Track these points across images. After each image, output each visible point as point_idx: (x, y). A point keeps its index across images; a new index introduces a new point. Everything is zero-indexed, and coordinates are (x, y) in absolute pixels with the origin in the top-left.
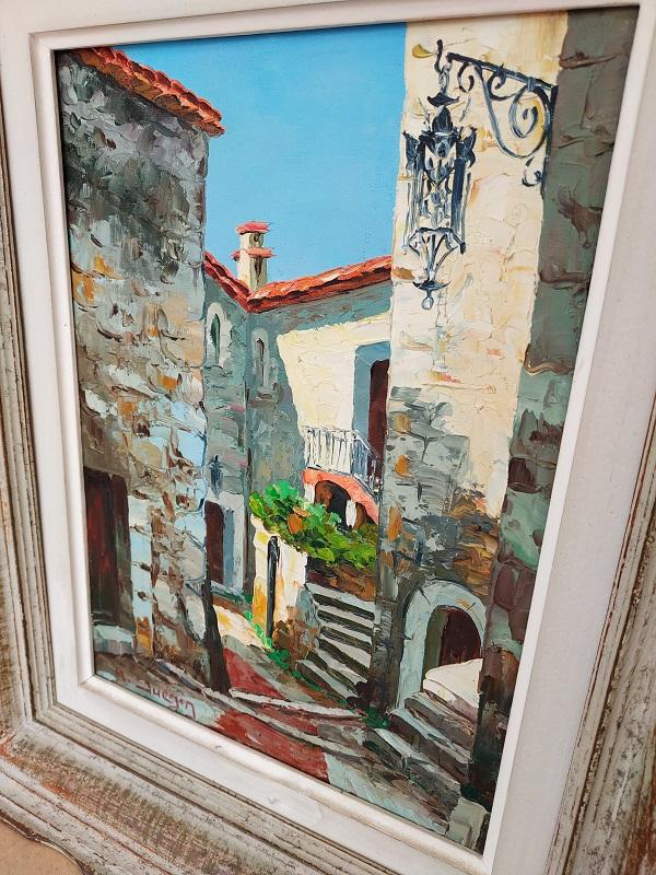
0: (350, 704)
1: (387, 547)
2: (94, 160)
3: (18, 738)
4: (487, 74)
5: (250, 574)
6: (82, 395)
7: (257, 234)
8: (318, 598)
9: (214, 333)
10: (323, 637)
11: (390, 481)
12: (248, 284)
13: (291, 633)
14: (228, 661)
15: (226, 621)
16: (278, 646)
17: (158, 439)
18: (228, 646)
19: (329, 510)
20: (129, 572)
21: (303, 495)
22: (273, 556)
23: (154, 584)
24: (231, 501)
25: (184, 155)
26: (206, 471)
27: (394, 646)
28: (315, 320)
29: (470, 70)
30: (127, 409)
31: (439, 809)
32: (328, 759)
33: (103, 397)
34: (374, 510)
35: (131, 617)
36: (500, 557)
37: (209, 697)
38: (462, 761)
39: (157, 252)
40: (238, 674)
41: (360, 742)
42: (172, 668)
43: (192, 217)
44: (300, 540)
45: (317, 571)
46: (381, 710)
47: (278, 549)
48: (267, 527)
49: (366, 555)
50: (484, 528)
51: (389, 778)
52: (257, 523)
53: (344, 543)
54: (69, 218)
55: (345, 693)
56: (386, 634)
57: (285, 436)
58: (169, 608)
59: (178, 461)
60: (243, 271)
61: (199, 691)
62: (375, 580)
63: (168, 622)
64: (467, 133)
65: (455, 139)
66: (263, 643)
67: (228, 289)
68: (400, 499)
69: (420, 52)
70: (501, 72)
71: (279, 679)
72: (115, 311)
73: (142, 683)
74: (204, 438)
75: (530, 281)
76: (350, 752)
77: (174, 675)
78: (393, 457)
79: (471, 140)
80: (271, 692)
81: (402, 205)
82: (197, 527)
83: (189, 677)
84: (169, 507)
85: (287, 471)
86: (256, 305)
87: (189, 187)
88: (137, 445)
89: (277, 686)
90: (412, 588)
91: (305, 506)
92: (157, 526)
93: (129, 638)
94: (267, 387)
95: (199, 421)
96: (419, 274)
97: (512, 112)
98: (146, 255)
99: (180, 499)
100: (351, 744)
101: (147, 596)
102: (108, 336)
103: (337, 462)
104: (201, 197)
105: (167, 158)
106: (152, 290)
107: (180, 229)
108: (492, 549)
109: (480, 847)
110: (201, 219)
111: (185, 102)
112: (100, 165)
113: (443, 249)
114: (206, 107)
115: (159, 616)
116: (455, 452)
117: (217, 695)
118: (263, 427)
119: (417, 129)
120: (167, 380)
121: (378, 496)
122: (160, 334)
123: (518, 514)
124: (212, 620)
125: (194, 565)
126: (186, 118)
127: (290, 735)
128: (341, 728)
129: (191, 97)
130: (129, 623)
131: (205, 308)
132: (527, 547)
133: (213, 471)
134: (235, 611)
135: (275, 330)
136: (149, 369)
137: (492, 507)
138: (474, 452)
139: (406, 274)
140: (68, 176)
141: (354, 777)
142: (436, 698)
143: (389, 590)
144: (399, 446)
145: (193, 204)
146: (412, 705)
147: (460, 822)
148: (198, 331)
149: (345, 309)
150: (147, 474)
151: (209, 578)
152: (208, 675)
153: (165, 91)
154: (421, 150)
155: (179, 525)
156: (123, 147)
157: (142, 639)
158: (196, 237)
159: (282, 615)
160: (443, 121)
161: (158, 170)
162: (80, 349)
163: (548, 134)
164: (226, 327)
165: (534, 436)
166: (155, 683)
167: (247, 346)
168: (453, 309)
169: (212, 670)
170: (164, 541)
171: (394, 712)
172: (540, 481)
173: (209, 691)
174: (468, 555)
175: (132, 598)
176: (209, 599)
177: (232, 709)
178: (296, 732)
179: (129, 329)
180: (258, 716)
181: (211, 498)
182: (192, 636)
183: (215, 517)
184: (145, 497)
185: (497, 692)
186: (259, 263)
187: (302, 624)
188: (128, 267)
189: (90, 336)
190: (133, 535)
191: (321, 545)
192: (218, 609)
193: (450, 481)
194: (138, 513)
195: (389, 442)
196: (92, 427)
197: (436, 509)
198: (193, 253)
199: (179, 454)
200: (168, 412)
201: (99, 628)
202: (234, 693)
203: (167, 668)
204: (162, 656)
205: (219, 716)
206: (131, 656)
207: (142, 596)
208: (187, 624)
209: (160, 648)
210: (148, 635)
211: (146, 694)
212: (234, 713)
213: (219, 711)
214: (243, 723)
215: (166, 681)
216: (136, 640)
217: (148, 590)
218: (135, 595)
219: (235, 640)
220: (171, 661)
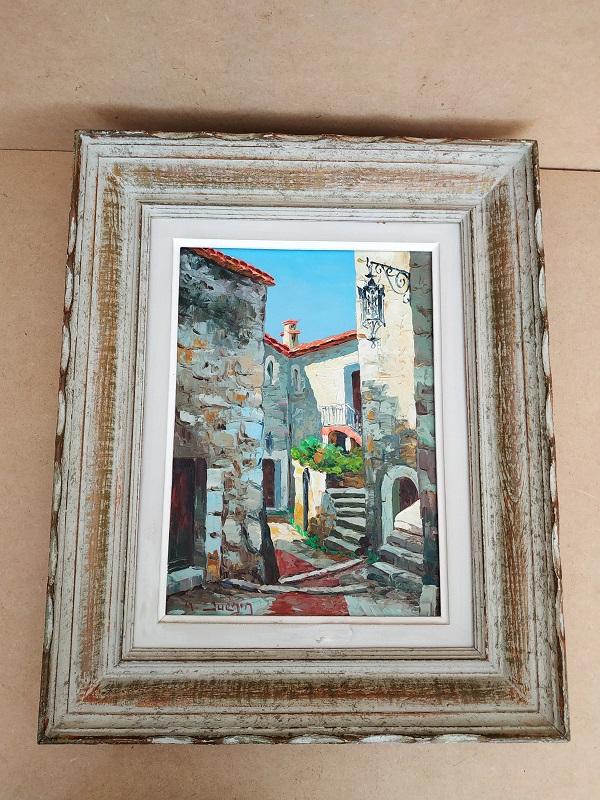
0: (358, 553)
1: (368, 456)
2: (199, 295)
3: (103, 685)
4: (386, 269)
5: (292, 495)
6: (177, 414)
7: (293, 325)
8: (335, 496)
9: (270, 370)
10: (338, 518)
11: (366, 423)
12: (289, 346)
13: (319, 523)
14: (278, 558)
15: (277, 530)
16: (311, 535)
17: (232, 430)
18: (279, 547)
19: (336, 446)
20: (204, 521)
21: (322, 441)
22: (306, 477)
23: (223, 524)
24: (279, 455)
25: (254, 294)
26: (263, 442)
27: (378, 509)
28: (324, 358)
29: (380, 267)
30: (210, 418)
31: (413, 599)
32: (348, 599)
33: (193, 413)
34: (359, 439)
35: (202, 555)
36: (418, 446)
37: (264, 592)
38: (420, 562)
39: (237, 335)
40: (285, 564)
41: (365, 578)
42: (235, 581)
43: (258, 319)
44: (320, 467)
45: (332, 481)
46: (375, 551)
47: (309, 474)
48: (302, 464)
49: (358, 464)
50: (410, 435)
51: (384, 593)
52: (295, 463)
53: (346, 461)
54: (180, 321)
55: (353, 548)
56: (372, 503)
57: (311, 413)
58: (234, 536)
59: (245, 440)
60: (286, 340)
61: (256, 590)
62: (363, 475)
63: (234, 548)
64: (381, 287)
65: (377, 288)
66: (301, 536)
67: (278, 349)
68: (372, 431)
69: (360, 260)
70: (390, 268)
71: (314, 556)
72: (207, 365)
73: (210, 606)
74: (262, 424)
75: (411, 335)
76: (361, 587)
77: (236, 587)
78: (366, 412)
79: (383, 289)
80: (310, 567)
81: (359, 311)
82: (257, 476)
83: (249, 584)
84: (237, 468)
85: (312, 430)
86: (293, 354)
87: (257, 307)
88: (217, 437)
89: (312, 561)
90: (384, 471)
91: (324, 447)
92: (228, 484)
93: (200, 572)
94: (300, 391)
95: (260, 415)
96: (369, 336)
97: (396, 281)
98: (229, 337)
99: (246, 462)
100: (358, 581)
101: (217, 532)
102: (200, 379)
103: (339, 420)
104: (263, 311)
105: (244, 294)
106: (232, 353)
107: (251, 324)
108: (415, 444)
109: (438, 613)
110: (263, 320)
111: (255, 273)
112: (202, 297)
113: (377, 326)
114: (266, 275)
115: (227, 546)
116: (393, 405)
117: (271, 587)
118: (298, 411)
119: (362, 285)
120: (239, 397)
121: (361, 433)
122: (236, 374)
123: (422, 425)
124: (266, 533)
125: (254, 501)
126: (255, 279)
127: (322, 593)
128: (353, 573)
129: (258, 271)
130: (202, 560)
131: (264, 359)
132: (430, 440)
133: (267, 441)
134: (284, 521)
135: (302, 365)
136: (228, 392)
137: (412, 425)
138: (401, 403)
139: (363, 336)
140: (183, 302)
141: (364, 602)
142: (402, 530)
143: (371, 478)
144: (368, 407)
145: (259, 314)
146: (393, 541)
147: (424, 602)
148: (260, 370)
149: (337, 352)
150: (222, 452)
151: (265, 506)
152: (263, 576)
153: (244, 268)
154: (365, 292)
155: (244, 478)
156: (219, 289)
157: (212, 568)
158: (260, 327)
159: (313, 513)
160: (372, 282)
161: (239, 300)
162: (180, 388)
163: (409, 286)
164: (276, 366)
165: (423, 391)
166: (219, 600)
167: (289, 373)
168: (382, 348)
169: (266, 570)
170: (233, 491)
171: (382, 548)
172: (429, 408)
173: (264, 588)
174: (405, 449)
175: (205, 540)
176: (264, 519)
177: (281, 593)
178: (325, 590)
179: (215, 373)
180: (301, 590)
181: (266, 456)
182: (252, 551)
183: (269, 467)
184: (220, 467)
185: (430, 516)
186: (294, 337)
187: (325, 515)
188: (217, 342)
189: (187, 381)
190: (209, 495)
191: (333, 465)
192: (271, 525)
193: (393, 417)
194: (214, 478)
195: (364, 406)
196: (183, 431)
197: (388, 432)
198: (259, 335)
199: (245, 436)
200: (239, 414)
201: (173, 574)
202: (282, 581)
203: (231, 584)
204: (226, 575)
205: (271, 604)
206: (200, 587)
207: (213, 535)
208: (248, 545)
209: (226, 570)
210: (216, 564)
211: (212, 612)
212: (283, 595)
213: (271, 599)
214: (289, 600)
215: (230, 595)
216: (206, 572)
217: (218, 529)
218: (208, 537)
219: (283, 542)
220: (235, 577)
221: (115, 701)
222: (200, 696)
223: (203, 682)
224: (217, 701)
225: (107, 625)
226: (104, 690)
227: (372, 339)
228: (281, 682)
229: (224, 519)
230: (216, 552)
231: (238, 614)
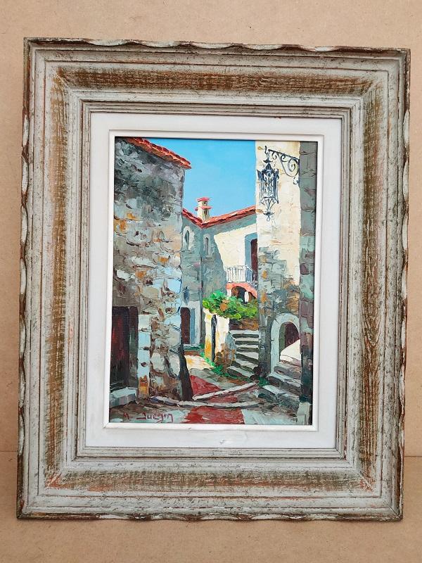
0: (252, 379)
1: (261, 306)
2: (131, 176)
3: (64, 474)
4: (280, 155)
5: (203, 335)
6: (115, 272)
7: (205, 201)
8: (235, 336)
9: (187, 238)
10: (238, 353)
11: (260, 281)
12: (201, 218)
13: (223, 356)
14: (192, 381)
15: (191, 361)
16: (217, 365)
17: (157, 285)
18: (193, 374)
19: (237, 298)
20: (136, 353)
21: (226, 294)
22: (214, 321)
23: (151, 356)
24: (193, 305)
25: (174, 175)
26: (182, 295)
27: (268, 346)
28: (229, 229)
29: (275, 154)
30: (141, 275)
31: (292, 413)
32: (244, 412)
33: (127, 271)
34: (255, 293)
35: (136, 379)
36: (301, 299)
37: (181, 406)
38: (298, 386)
39: (160, 209)
40: (197, 386)
41: (257, 397)
42: (160, 398)
43: (177, 196)
44: (225, 314)
45: (234, 325)
46: (264, 377)
47: (216, 320)
48: (211, 311)
49: (254, 312)
50: (294, 290)
51: (271, 408)
52: (206, 311)
53: (245, 309)
54: (116, 198)
55: (248, 375)
56: (264, 342)
57: (218, 273)
58: (159, 364)
59: (167, 293)
60: (199, 214)
61: (175, 405)
62: (258, 321)
63: (159, 374)
64: (276, 170)
65: (273, 172)
66: (210, 366)
67: (193, 221)
68: (265, 287)
69: (260, 148)
70: (284, 155)
71: (219, 380)
72: (137, 234)
73: (141, 415)
74: (181, 280)
75: (298, 210)
76: (253, 403)
77: (161, 402)
78: (261, 272)
79: (278, 172)
80: (217, 389)
81: (258, 190)
82: (176, 320)
83: (170, 400)
84: (162, 315)
85: (219, 286)
86: (205, 225)
87: (176, 186)
88: (146, 291)
89: (217, 384)
90: (271, 320)
91: (228, 298)
92: (154, 326)
93: (134, 392)
94: (210, 254)
95: (179, 273)
96: (265, 211)
97: (288, 165)
98: (155, 211)
99: (168, 310)
100: (252, 399)
101: (146, 362)
102: (132, 244)
103: (240, 278)
104: (181, 189)
105: (167, 176)
106: (157, 224)
107: (171, 201)
108: (298, 297)
109: (311, 423)
110: (181, 197)
111: (175, 158)
112: (133, 178)
113: (272, 203)
114: (184, 160)
115: (154, 373)
116: (282, 266)
117: (187, 403)
118: (208, 270)
119: (261, 169)
120: (163, 259)
121: (256, 288)
122: (159, 240)
123: (304, 282)
124: (183, 363)
125: (174, 339)
126: (175, 163)
127: (225, 408)
128: (248, 393)
129: (177, 156)
130: (134, 382)
131: (182, 229)
132: (310, 294)
133: (185, 293)
134: (196, 354)
135: (212, 234)
136: (154, 255)
137: (296, 282)
138: (288, 265)
139: (261, 211)
140: (117, 181)
141: (255, 414)
142: (285, 362)
143: (264, 323)
144: (263, 268)
145: (178, 192)
146: (278, 370)
147: (301, 415)
148: (179, 238)
149: (240, 223)
150: (150, 302)
151: (182, 343)
152: (181, 394)
153: (166, 154)
154: (263, 174)
155: (167, 322)
156: (146, 171)
157: (142, 389)
158: (179, 203)
159: (219, 349)
160: (269, 167)
161: (162, 180)
162: (116, 252)
163: (299, 171)
164: (192, 235)
165: (306, 256)
166: (148, 412)
167: (201, 240)
168: (276, 221)
169: (183, 391)
170: (158, 332)
171: (270, 375)
172: (310, 269)
173: (182, 403)
174: (290, 301)
175: (137, 368)
176: (182, 353)
177: (194, 407)
178: (227, 405)
179: (144, 241)
180: (208, 405)
181: (184, 305)
182: (173, 376)
183: (186, 314)
184: (148, 313)
185: (307, 352)
186: (206, 211)
187: (228, 350)
188: (145, 215)
189: (122, 246)
190: (141, 335)
191: (235, 313)
192: (187, 357)
193: (281, 276)
194: (144, 322)
195: (259, 267)
196: (119, 286)
197: (278, 287)
198: (178, 209)
199: (168, 289)
200: (163, 273)
201: (114, 393)
202: (195, 398)
203: (157, 400)
204: (154, 394)
205: (187, 415)
206: (134, 402)
207: (143, 365)
208: (170, 371)
209: (154, 390)
210: (146, 385)
211: (143, 420)
212: (196, 409)
213: (187, 412)
214: (200, 412)
215: (156, 407)
216: (138, 391)
217: (147, 361)
218: (140, 365)
219: (196, 370)
220: (160, 395)
221: (72, 487)
222: (135, 483)
223: (136, 472)
224: (146, 487)
225: (65, 431)
226: (64, 478)
227: (268, 214)
228: (193, 473)
229: (151, 353)
230: (146, 377)
231: (162, 422)
